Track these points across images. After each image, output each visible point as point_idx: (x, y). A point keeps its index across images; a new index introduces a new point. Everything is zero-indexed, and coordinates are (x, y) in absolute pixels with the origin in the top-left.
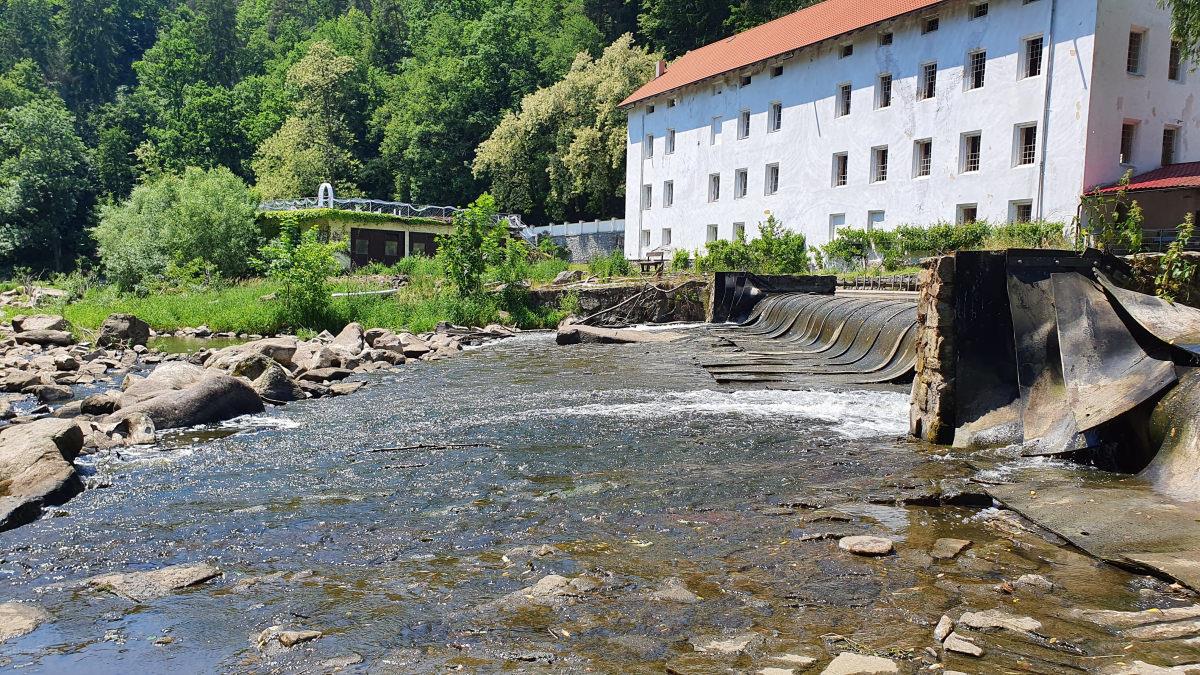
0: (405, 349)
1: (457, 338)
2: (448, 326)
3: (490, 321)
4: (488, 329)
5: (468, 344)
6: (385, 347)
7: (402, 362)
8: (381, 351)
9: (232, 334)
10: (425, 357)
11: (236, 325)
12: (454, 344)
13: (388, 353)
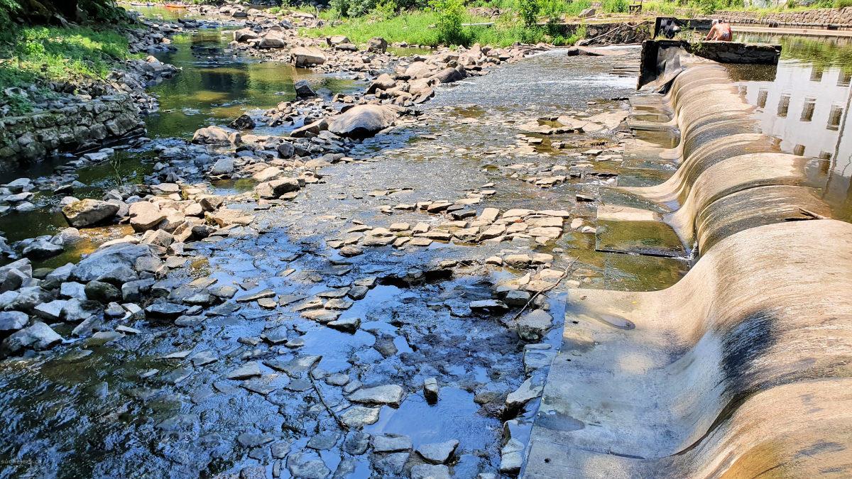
0: (500, 57)
1: (523, 51)
2: (519, 44)
3: (540, 41)
4: (538, 46)
5: (528, 54)
6: (491, 56)
7: (499, 64)
8: (491, 58)
9: (417, 46)
10: (508, 60)
11: (418, 41)
12: (522, 54)
13: (494, 59)
